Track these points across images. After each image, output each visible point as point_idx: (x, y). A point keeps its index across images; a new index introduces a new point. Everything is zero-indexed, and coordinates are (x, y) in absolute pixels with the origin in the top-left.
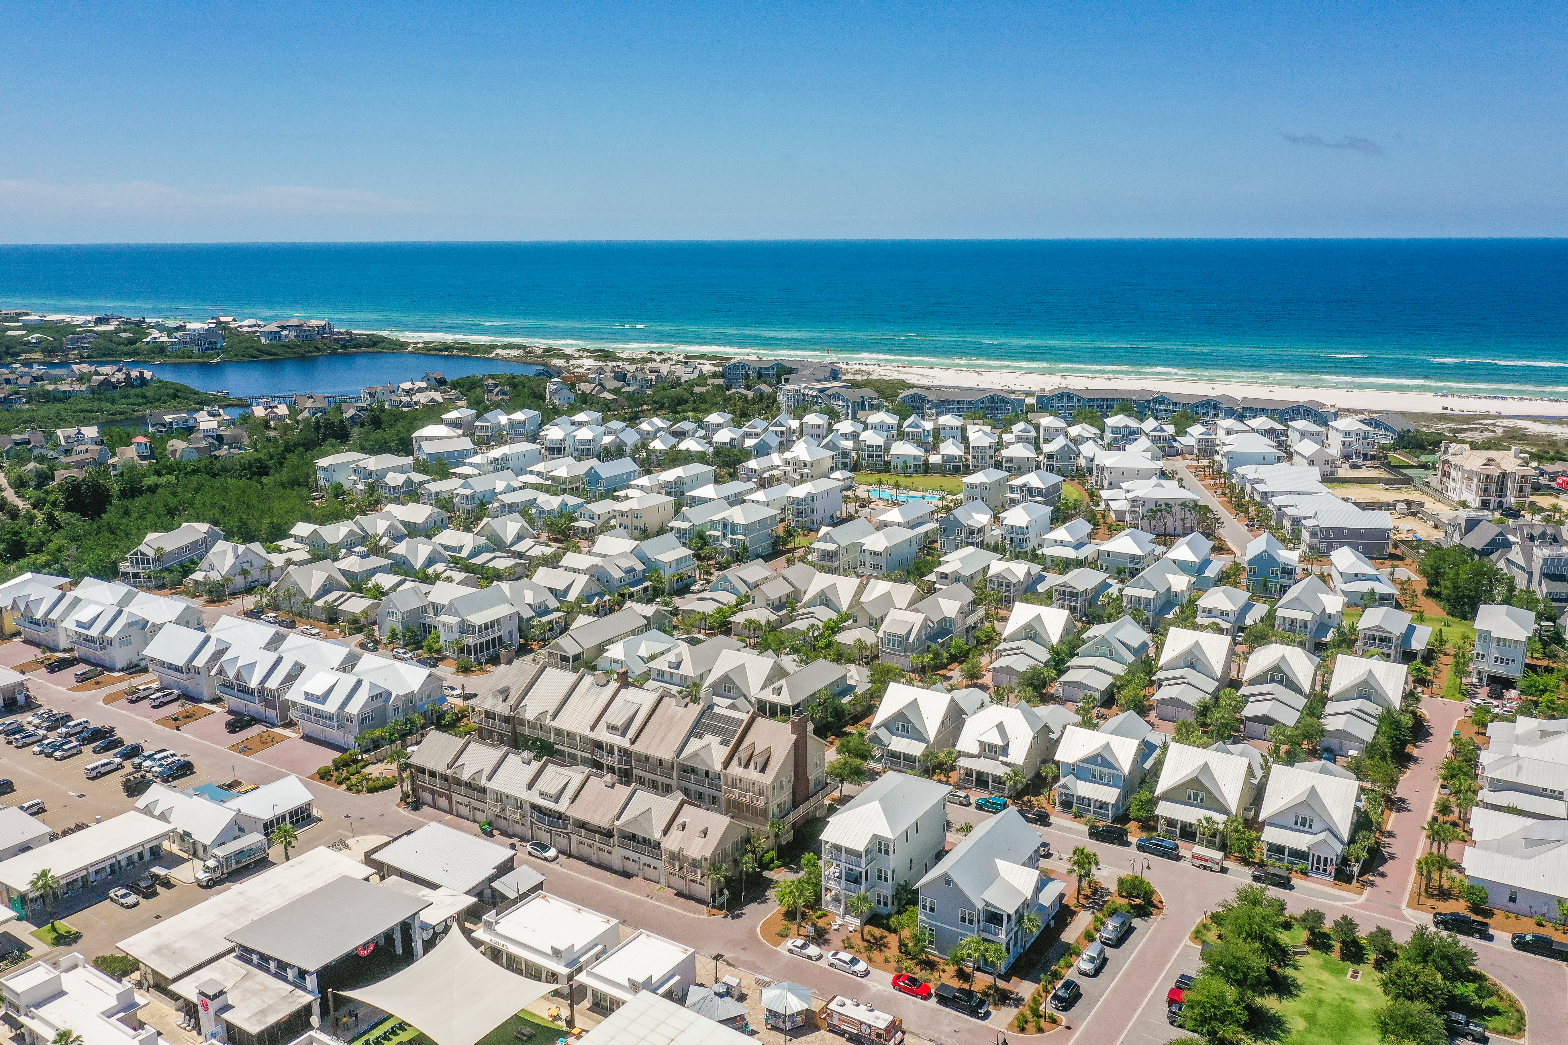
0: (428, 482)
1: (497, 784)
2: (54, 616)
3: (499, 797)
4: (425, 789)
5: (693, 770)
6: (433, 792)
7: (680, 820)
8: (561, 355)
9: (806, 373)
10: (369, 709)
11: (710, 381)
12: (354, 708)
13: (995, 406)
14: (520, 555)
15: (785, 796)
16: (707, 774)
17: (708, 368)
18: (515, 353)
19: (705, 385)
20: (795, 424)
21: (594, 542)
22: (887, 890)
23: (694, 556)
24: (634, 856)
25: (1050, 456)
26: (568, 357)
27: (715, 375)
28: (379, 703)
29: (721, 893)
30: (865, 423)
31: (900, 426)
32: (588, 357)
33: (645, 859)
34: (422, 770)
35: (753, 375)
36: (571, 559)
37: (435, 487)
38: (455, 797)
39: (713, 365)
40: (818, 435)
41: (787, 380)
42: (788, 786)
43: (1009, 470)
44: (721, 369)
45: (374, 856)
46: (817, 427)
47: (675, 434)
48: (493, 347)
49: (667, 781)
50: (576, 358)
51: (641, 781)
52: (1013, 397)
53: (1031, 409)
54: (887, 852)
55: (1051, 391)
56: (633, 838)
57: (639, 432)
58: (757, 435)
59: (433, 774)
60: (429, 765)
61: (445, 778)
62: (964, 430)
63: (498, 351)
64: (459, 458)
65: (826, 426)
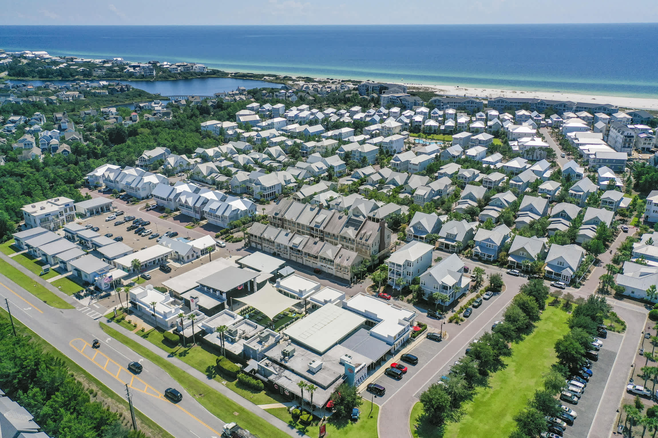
0: (243, 133)
1: (278, 241)
2: (118, 179)
3: (279, 245)
4: (253, 242)
5: (345, 238)
6: (256, 243)
7: (340, 253)
8: (290, 79)
9: (392, 89)
10: (232, 215)
11: (352, 92)
12: (227, 214)
13: (470, 105)
14: (280, 162)
15: (376, 248)
16: (350, 239)
17: (351, 86)
18: (272, 78)
19: (350, 94)
20: (386, 111)
21: (308, 158)
22: (410, 279)
23: (345, 164)
24: (325, 265)
25: (490, 127)
26: (294, 80)
27: (354, 89)
28: (235, 213)
29: (354, 278)
30: (415, 111)
31: (430, 112)
32: (302, 81)
33: (328, 266)
34: (252, 235)
35: (370, 90)
36: (299, 164)
37: (246, 135)
38: (264, 245)
39: (354, 85)
40: (396, 116)
41: (384, 92)
42: (378, 245)
43: (472, 132)
44: (357, 86)
45: (239, 261)
46: (396, 113)
47: (338, 115)
48: (264, 75)
49: (336, 241)
50: (297, 81)
51: (327, 241)
52: (478, 101)
53: (486, 106)
54: (410, 266)
55: (495, 99)
56: (325, 259)
57: (324, 114)
58: (371, 116)
59: (256, 237)
60: (255, 234)
61: (260, 238)
62: (456, 115)
63: (265, 77)
64: (254, 123)
65: (399, 112)
